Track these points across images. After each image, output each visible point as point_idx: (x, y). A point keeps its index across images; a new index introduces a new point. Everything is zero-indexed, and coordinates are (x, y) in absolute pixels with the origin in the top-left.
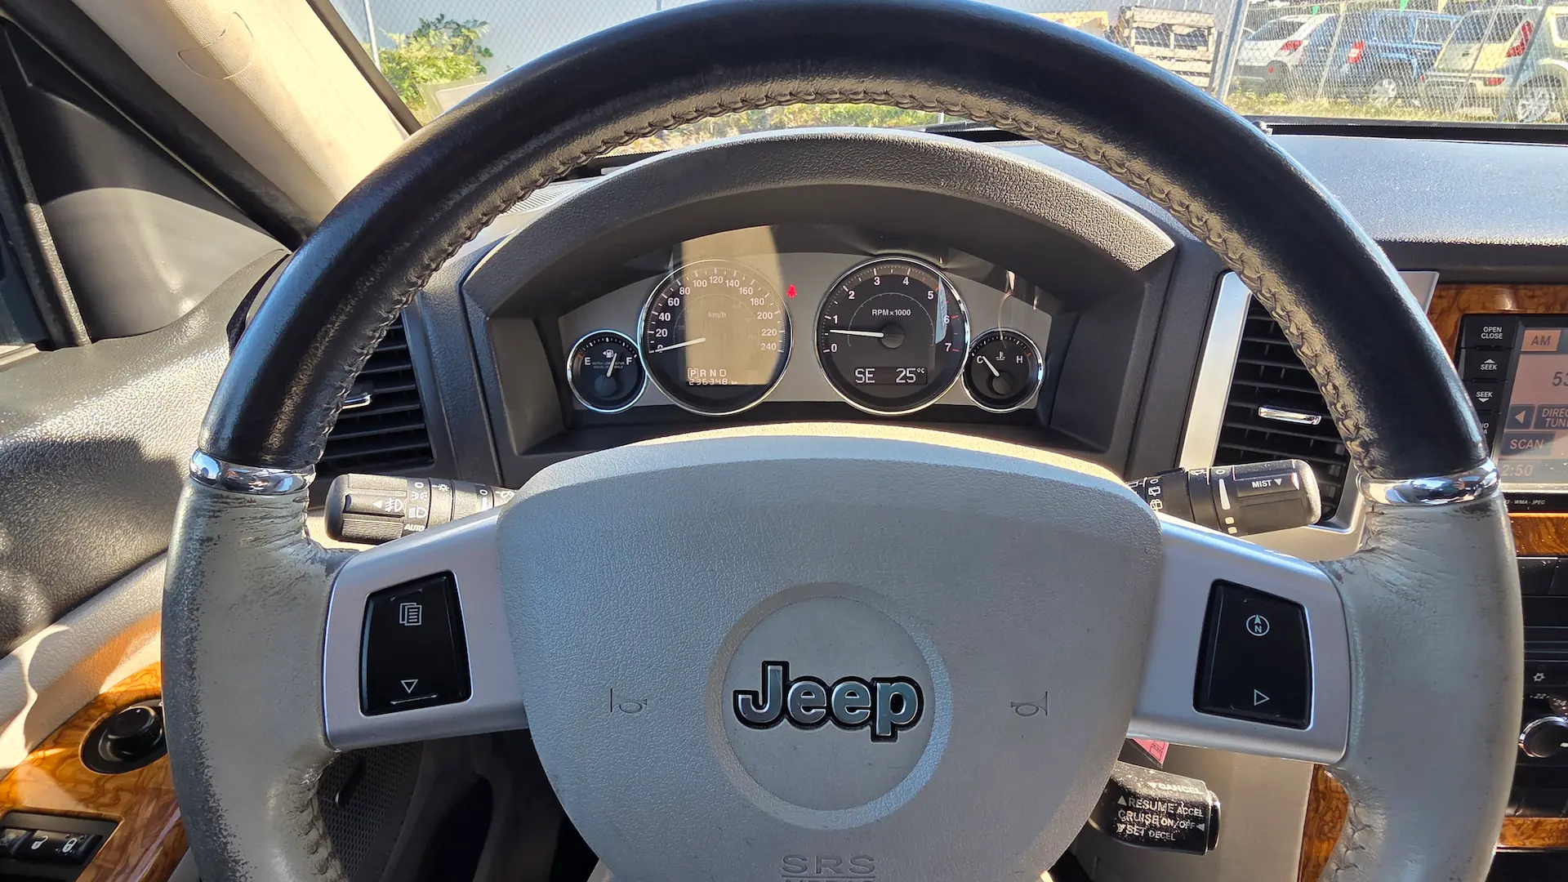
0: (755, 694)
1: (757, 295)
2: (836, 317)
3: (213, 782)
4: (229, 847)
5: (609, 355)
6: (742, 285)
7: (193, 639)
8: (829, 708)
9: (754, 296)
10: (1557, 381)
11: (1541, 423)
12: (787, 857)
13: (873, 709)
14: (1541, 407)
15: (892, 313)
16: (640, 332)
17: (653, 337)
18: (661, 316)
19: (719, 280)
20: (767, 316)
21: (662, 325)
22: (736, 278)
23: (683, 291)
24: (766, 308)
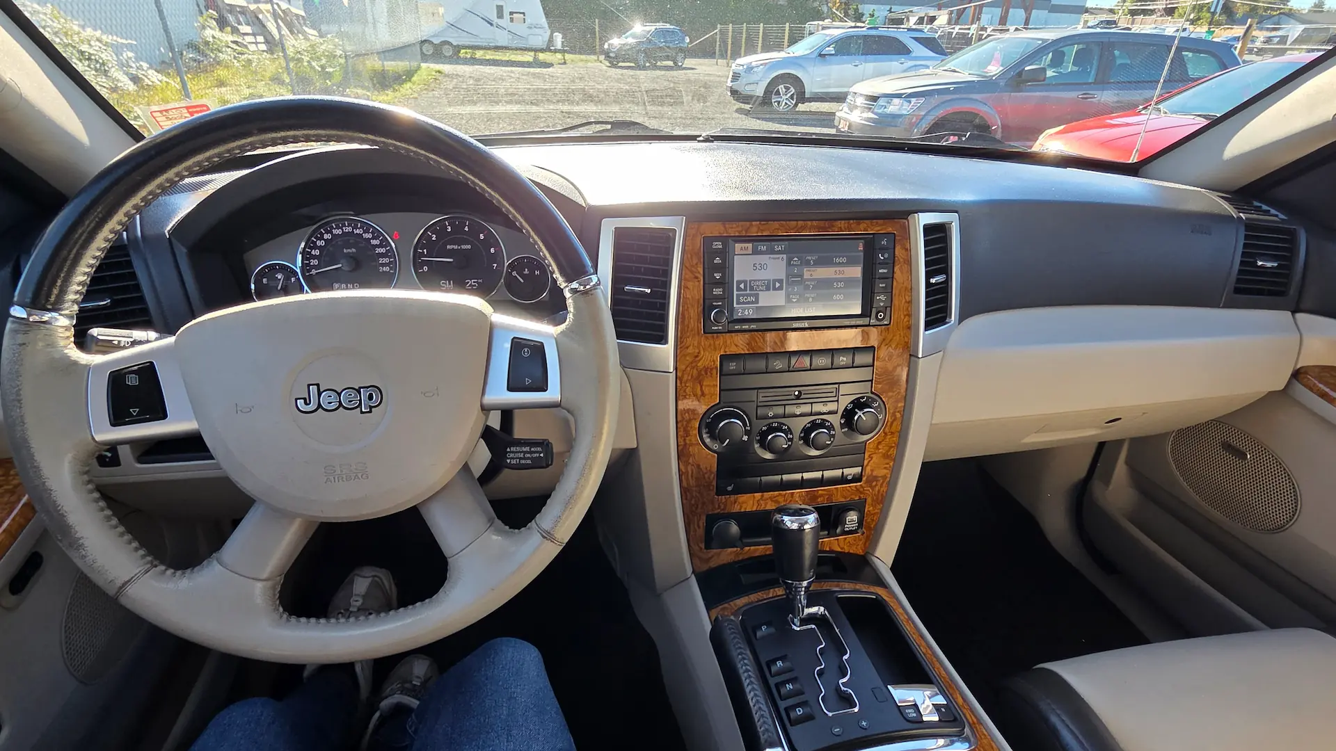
0: (305, 399)
1: (374, 238)
2: (425, 251)
3: (35, 454)
4: (46, 484)
5: (279, 277)
6: (365, 232)
7: (20, 390)
8: (340, 402)
9: (373, 238)
10: (755, 268)
11: (752, 289)
12: (326, 467)
13: (360, 400)
14: (750, 281)
15: (459, 247)
16: (299, 263)
17: (308, 265)
18: (313, 252)
19: (349, 229)
20: (382, 250)
21: (315, 257)
22: (360, 228)
23: (326, 236)
24: (380, 246)
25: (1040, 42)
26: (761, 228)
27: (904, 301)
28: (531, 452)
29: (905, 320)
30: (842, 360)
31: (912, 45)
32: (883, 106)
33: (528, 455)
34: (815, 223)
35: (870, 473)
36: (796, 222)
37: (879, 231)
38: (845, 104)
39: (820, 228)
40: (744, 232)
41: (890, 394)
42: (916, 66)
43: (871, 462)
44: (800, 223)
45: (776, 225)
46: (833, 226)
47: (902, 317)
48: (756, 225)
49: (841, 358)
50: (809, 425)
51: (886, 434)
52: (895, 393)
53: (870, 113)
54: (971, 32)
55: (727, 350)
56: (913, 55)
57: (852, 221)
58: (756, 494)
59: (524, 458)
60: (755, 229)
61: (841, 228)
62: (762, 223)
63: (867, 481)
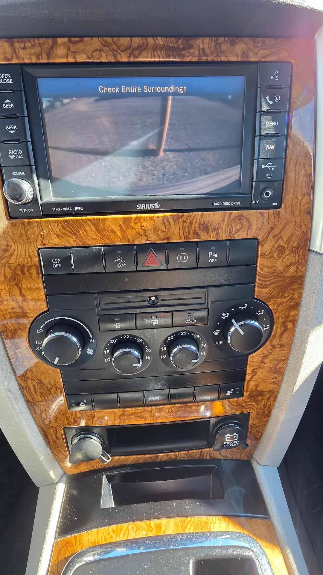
26: (72, 49)
27: (303, 173)
29: (304, 201)
30: (212, 257)
34: (160, 41)
35: (254, 388)
36: (127, 39)
37: (266, 56)
39: (168, 49)
40: (44, 56)
41: (279, 300)
43: (255, 377)
44: (137, 41)
45: (96, 43)
46: (191, 47)
47: (300, 197)
48: (63, 44)
49: (210, 254)
50: (172, 338)
51: (274, 347)
52: (287, 299)
55: (46, 242)
57: (221, 39)
58: (115, 410)
60: (61, 51)
61: (203, 49)
62: (73, 39)
63: (251, 396)
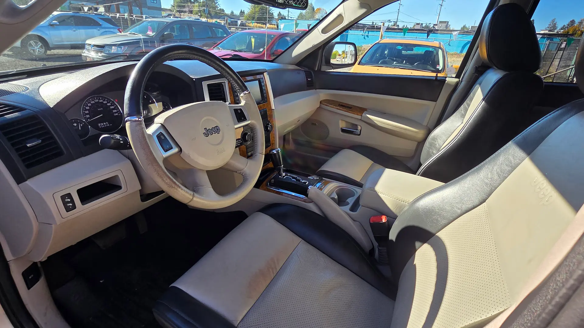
1: (108, 103)
6: (104, 101)
18: (86, 112)
19: (97, 101)
20: (113, 107)
21: (87, 114)
22: (101, 100)
23: (89, 105)
24: (112, 105)
25: (166, 23)
28: (239, 142)
29: (269, 100)
31: (101, 22)
32: (107, 50)
33: (239, 143)
35: (272, 143)
38: (85, 50)
41: (271, 120)
42: (106, 31)
43: (271, 140)
53: (102, 53)
54: (126, 17)
56: (103, 26)
59: (238, 144)
